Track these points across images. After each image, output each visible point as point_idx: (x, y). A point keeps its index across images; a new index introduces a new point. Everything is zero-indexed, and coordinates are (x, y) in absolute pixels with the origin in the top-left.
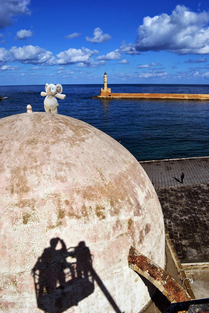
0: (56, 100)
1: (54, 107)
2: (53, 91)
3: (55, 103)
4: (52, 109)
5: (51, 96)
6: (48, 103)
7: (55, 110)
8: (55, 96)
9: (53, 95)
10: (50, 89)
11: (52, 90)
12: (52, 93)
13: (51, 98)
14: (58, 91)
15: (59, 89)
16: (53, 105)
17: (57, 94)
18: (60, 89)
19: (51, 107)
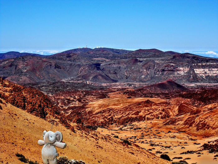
0: (55, 149)
1: (53, 157)
2: (52, 139)
3: (53, 153)
4: (50, 159)
5: (49, 145)
6: (45, 152)
7: (53, 160)
8: (54, 144)
9: (52, 144)
10: (48, 137)
11: (50, 137)
12: (50, 141)
13: (49, 147)
14: (57, 139)
15: (58, 137)
16: (52, 154)
17: (56, 143)
18: (60, 137)
19: (49, 157)
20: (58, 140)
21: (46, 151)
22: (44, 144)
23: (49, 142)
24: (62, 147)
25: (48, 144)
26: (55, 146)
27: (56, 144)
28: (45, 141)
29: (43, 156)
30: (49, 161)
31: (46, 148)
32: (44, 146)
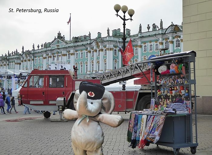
20: (106, 109)
21: (81, 133)
22: (76, 119)
23: (88, 115)
24: (114, 123)
25: (85, 118)
26: (99, 122)
27: (103, 116)
28: (78, 112)
29: (74, 143)
30: (87, 153)
31: (80, 127)
32: (78, 121)
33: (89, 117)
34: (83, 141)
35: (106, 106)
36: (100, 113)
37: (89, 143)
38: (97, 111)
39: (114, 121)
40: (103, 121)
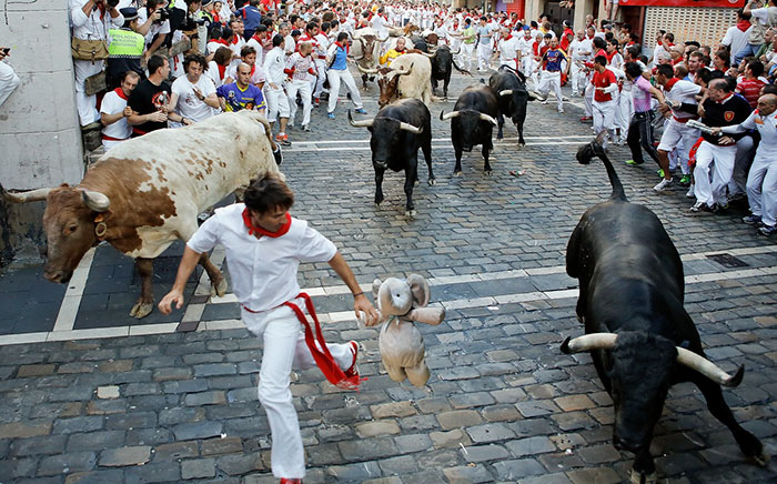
33: (399, 316)
34: (397, 354)
35: (418, 296)
36: (413, 308)
37: (405, 355)
38: (408, 305)
39: (434, 317)
40: (419, 319)
